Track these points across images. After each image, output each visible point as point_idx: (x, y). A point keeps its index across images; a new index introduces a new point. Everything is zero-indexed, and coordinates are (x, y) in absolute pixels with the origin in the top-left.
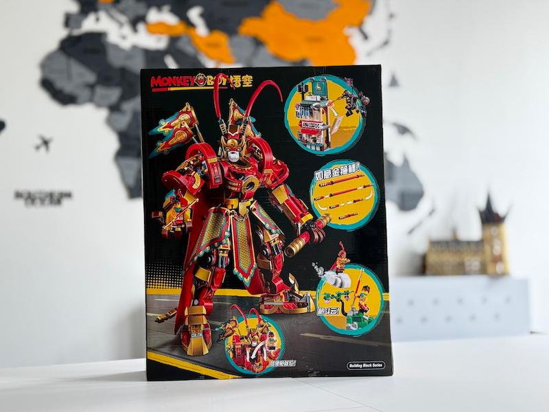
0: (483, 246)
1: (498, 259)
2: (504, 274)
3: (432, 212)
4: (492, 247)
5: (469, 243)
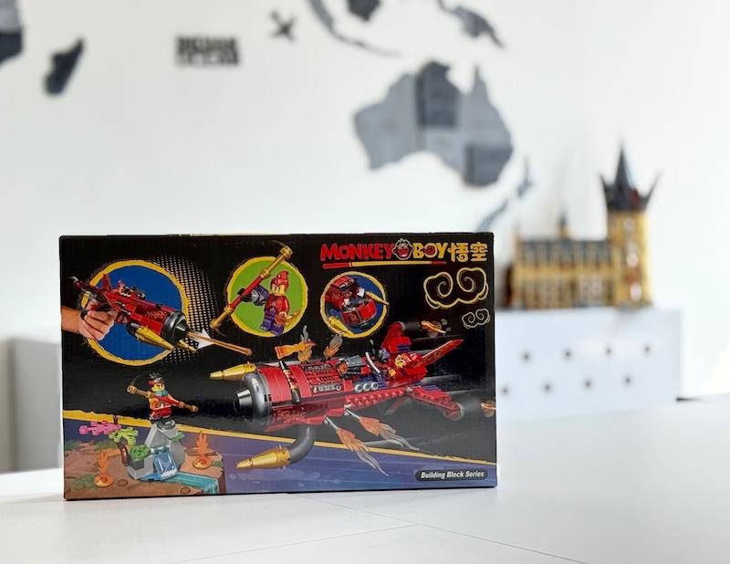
0: (609, 250)
1: (635, 276)
2: (643, 303)
3: (524, 188)
4: (624, 253)
5: (585, 244)
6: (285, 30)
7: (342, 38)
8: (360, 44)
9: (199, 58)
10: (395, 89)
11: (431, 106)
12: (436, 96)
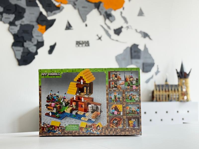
0: (178, 87)
1: (185, 94)
2: (187, 100)
6: (100, 38)
7: (113, 40)
8: (117, 41)
9: (81, 45)
10: (125, 50)
11: (134, 54)
12: (135, 52)
